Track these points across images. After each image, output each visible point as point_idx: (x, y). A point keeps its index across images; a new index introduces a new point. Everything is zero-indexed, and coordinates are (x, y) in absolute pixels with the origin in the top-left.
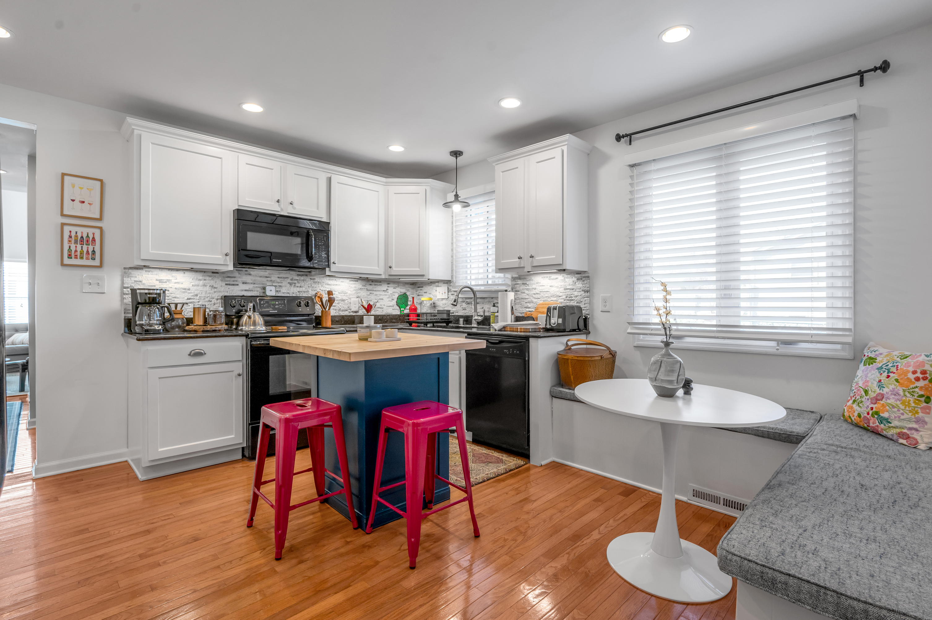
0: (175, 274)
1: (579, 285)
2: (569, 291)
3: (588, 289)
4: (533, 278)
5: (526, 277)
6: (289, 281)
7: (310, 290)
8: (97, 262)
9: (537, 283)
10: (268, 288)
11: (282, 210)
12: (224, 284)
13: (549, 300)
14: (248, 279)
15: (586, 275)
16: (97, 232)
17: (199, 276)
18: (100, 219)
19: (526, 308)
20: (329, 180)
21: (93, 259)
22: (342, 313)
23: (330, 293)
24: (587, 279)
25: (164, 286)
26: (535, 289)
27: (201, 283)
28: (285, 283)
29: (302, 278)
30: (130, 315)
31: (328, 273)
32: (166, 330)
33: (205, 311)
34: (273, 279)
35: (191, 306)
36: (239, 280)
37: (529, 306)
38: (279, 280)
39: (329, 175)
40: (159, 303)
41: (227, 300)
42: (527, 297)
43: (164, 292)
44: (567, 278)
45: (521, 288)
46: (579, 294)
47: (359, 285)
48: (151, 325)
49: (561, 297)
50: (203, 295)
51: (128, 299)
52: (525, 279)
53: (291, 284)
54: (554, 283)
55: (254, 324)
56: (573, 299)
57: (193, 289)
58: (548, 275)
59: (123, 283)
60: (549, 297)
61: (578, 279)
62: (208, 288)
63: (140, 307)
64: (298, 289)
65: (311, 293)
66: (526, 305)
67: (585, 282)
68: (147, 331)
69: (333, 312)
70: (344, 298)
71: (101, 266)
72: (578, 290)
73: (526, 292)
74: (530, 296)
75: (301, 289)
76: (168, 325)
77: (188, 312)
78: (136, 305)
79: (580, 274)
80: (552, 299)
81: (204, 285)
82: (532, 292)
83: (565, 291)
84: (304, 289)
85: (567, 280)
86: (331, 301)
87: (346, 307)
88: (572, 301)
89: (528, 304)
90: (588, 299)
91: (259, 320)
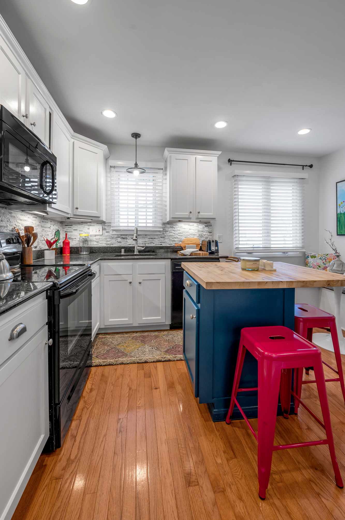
1: (206, 229)
2: (200, 232)
3: (211, 231)
4: (178, 224)
5: (173, 223)
9: (180, 227)
13: (189, 236)
15: (210, 224)
19: (173, 241)
24: (210, 226)
26: (179, 230)
37: (175, 240)
42: (174, 235)
44: (200, 225)
45: (169, 229)
46: (207, 234)
49: (196, 235)
52: (172, 224)
54: (192, 227)
56: (203, 236)
58: (188, 223)
60: (188, 235)
61: (206, 226)
66: (173, 240)
67: (210, 228)
72: (206, 232)
73: (173, 232)
74: (176, 234)
79: (207, 223)
80: (190, 236)
82: (177, 232)
83: (198, 232)
85: (199, 226)
88: (202, 237)
89: (175, 239)
90: (211, 236)
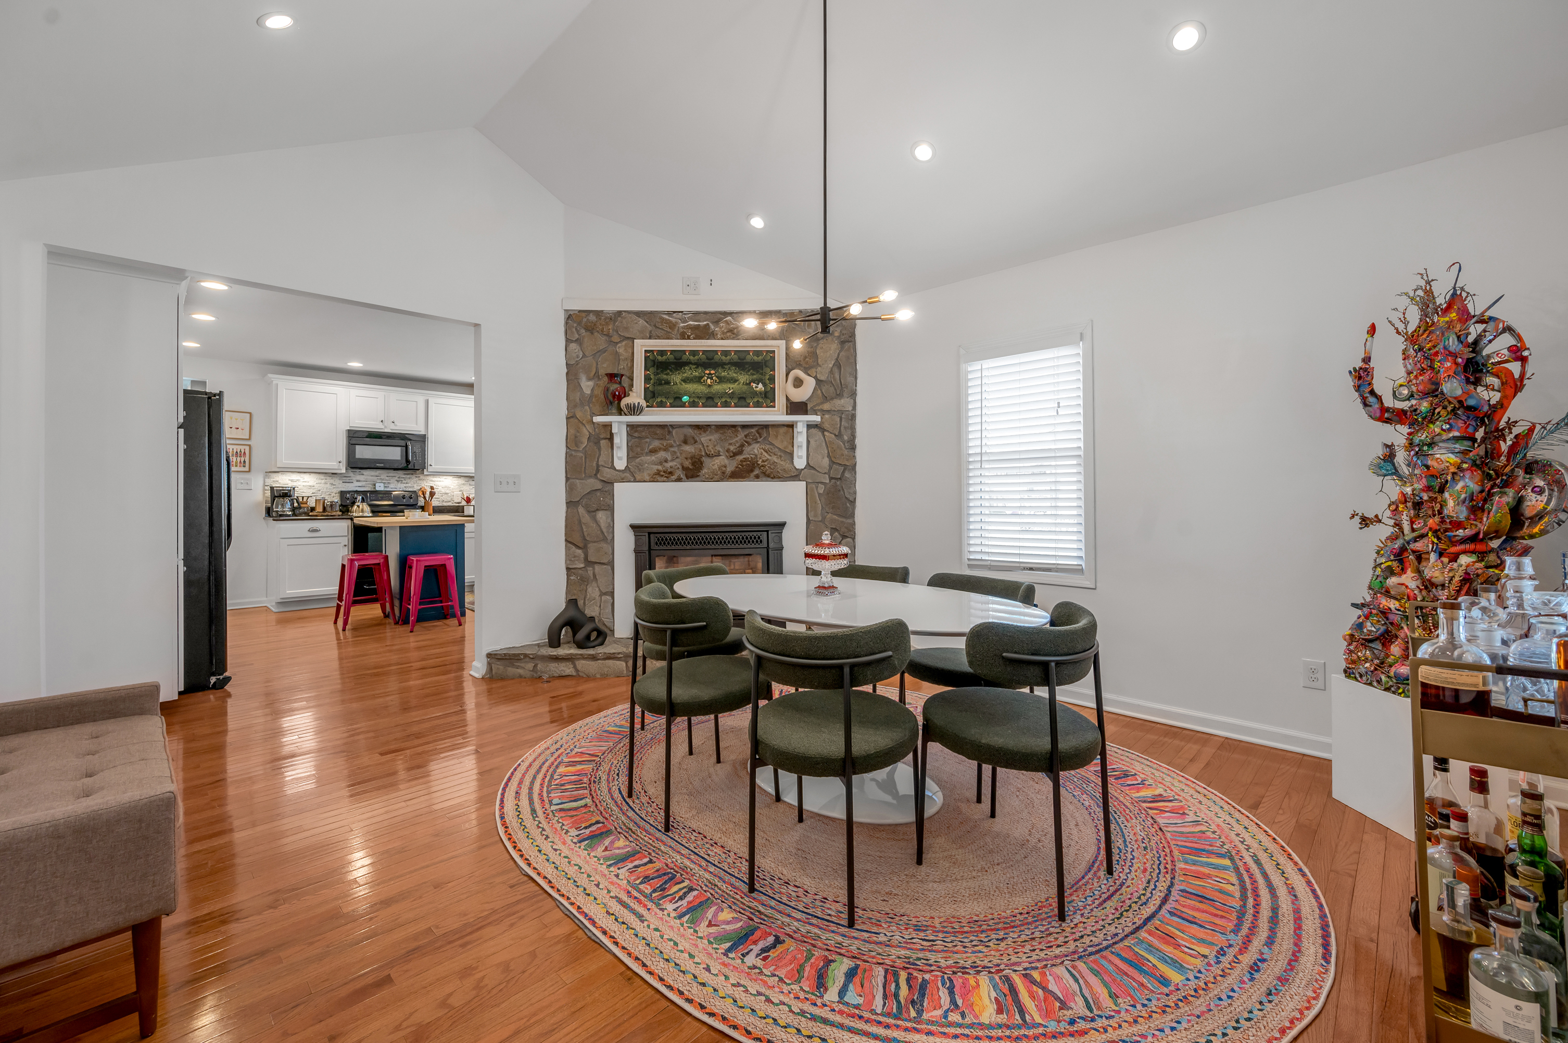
0: (303, 475)
6: (396, 478)
7: (415, 486)
8: (247, 469)
10: (377, 485)
11: (386, 427)
12: (341, 482)
14: (359, 477)
16: (247, 448)
17: (322, 476)
18: (250, 439)
20: (427, 402)
21: (244, 466)
22: (445, 504)
23: (432, 488)
25: (294, 484)
27: (323, 481)
28: (393, 480)
29: (408, 476)
30: (270, 505)
31: (426, 473)
32: (294, 515)
33: (324, 502)
34: (382, 477)
35: (314, 498)
36: (354, 479)
38: (387, 478)
39: (427, 398)
40: (290, 496)
41: (342, 494)
43: (294, 489)
47: (462, 481)
48: (284, 512)
50: (325, 490)
51: (268, 494)
53: (398, 481)
55: (362, 511)
57: (317, 486)
59: (264, 482)
62: (328, 485)
63: (276, 499)
64: (405, 485)
65: (416, 488)
68: (281, 516)
69: (435, 503)
70: (447, 492)
71: (249, 471)
75: (407, 485)
76: (297, 512)
77: (312, 503)
78: (273, 498)
81: (326, 483)
84: (410, 485)
86: (432, 494)
87: (449, 499)
91: (367, 508)
